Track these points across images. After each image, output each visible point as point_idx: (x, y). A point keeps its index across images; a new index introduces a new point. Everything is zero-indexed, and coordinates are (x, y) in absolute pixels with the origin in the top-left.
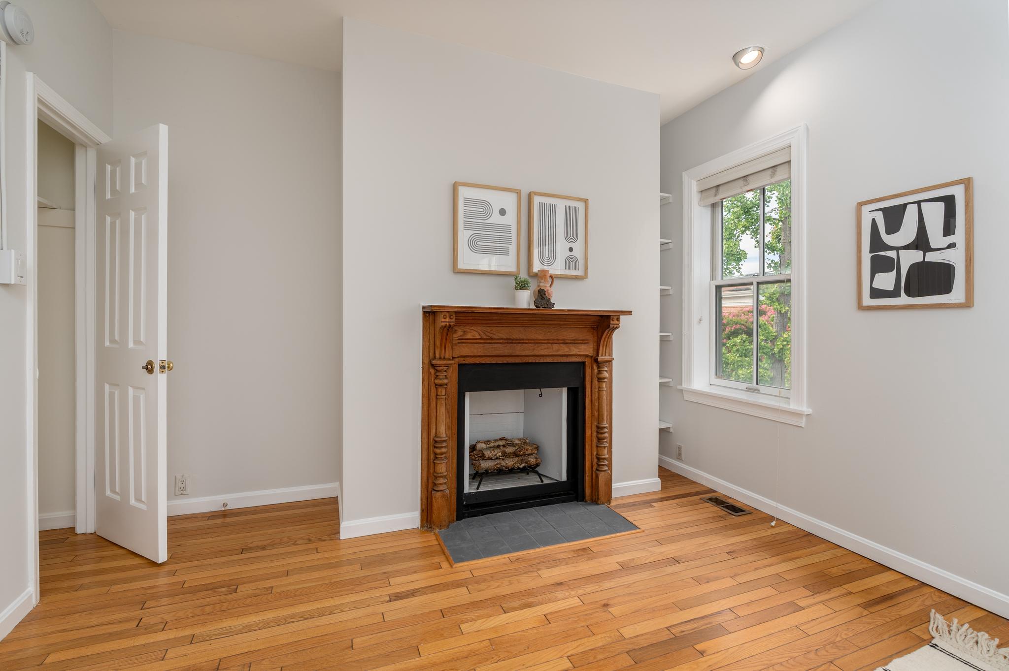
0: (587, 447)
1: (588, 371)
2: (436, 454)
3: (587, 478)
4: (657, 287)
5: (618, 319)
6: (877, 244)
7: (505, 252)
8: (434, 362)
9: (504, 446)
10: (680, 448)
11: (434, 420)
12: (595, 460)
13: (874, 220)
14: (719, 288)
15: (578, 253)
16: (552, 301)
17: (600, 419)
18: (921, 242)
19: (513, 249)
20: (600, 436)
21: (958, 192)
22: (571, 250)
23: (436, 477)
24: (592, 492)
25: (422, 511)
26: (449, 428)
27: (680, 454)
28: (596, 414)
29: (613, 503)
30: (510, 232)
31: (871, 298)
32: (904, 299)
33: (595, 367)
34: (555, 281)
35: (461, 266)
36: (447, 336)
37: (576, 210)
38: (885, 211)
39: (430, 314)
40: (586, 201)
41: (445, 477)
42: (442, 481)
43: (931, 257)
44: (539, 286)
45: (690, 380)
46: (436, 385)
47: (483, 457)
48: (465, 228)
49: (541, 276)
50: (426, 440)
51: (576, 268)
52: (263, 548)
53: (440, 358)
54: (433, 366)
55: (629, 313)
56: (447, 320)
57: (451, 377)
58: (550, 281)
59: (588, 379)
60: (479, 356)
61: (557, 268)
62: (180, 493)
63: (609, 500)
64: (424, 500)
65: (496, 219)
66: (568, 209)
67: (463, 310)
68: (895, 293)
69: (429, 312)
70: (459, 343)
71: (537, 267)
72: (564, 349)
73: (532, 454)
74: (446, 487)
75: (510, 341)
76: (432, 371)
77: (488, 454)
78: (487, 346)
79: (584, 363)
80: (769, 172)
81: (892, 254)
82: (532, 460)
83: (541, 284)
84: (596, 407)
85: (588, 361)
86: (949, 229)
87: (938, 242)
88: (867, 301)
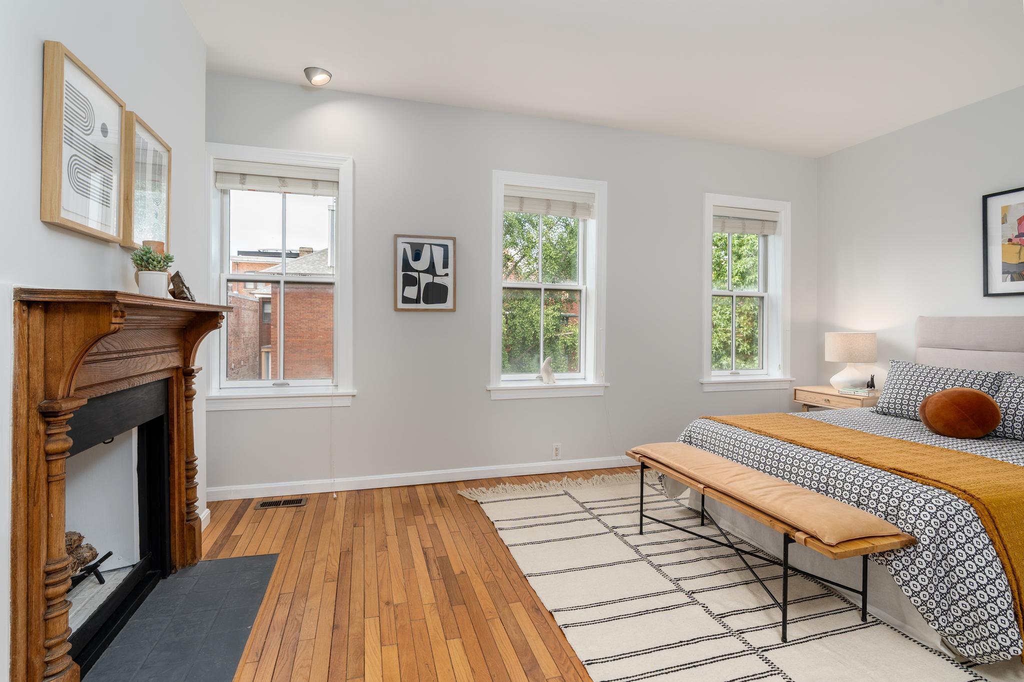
0: (176, 495)
1: (175, 389)
2: (49, 601)
3: (176, 538)
6: (406, 266)
11: (44, 531)
12: (185, 509)
13: (405, 249)
17: (188, 451)
18: (431, 270)
19: (114, 197)
20: (189, 474)
21: (450, 243)
22: (156, 215)
24: (182, 554)
28: (185, 445)
29: (203, 556)
31: (403, 303)
32: (422, 305)
33: (183, 382)
35: (63, 212)
37: (161, 159)
38: (412, 245)
39: (34, 306)
42: (64, 650)
43: (437, 280)
46: (48, 455)
48: (65, 140)
50: (23, 583)
53: (65, 397)
54: (45, 416)
56: (118, 320)
60: (95, 386)
66: (155, 155)
68: (417, 301)
69: (32, 303)
71: (136, 234)
73: (80, 547)
76: (41, 427)
78: (103, 365)
79: (169, 380)
81: (415, 274)
82: (88, 554)
84: (184, 437)
85: (175, 375)
86: (445, 265)
87: (439, 270)
88: (401, 305)
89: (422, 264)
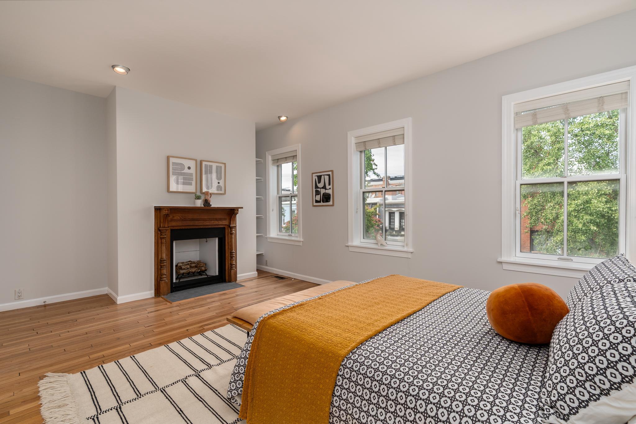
0: (227, 261)
1: (226, 231)
2: (161, 266)
3: (227, 273)
4: (255, 197)
5: (238, 210)
6: (316, 187)
7: (191, 184)
8: (160, 229)
9: (190, 264)
10: (266, 261)
11: (160, 252)
12: (230, 266)
13: (315, 179)
14: (280, 198)
15: (222, 184)
16: (211, 204)
17: (231, 249)
18: (324, 187)
19: (194, 183)
20: (232, 256)
21: (331, 173)
22: (219, 183)
23: (161, 275)
24: (229, 278)
25: (155, 290)
26: (167, 255)
27: (267, 263)
28: (230, 247)
29: (237, 282)
30: (192, 176)
32: (322, 204)
33: (229, 229)
34: (212, 195)
35: (171, 190)
36: (166, 218)
37: (221, 167)
38: (318, 176)
39: (158, 209)
40: (225, 164)
41: (165, 275)
42: (164, 276)
43: (327, 191)
44: (205, 198)
45: (269, 234)
46: (161, 238)
47: (181, 268)
48: (173, 174)
49: (206, 193)
50: (156, 261)
51: (221, 190)
52: (79, 311)
53: (163, 227)
54: (160, 230)
55: (242, 208)
56: (167, 212)
57: (168, 235)
58: (210, 195)
59: (226, 234)
60: (180, 226)
61: (213, 190)
62: (18, 298)
63: (236, 280)
64: (156, 285)
65: (186, 171)
66: (217, 167)
67: (174, 208)
68: (320, 202)
69: (157, 209)
70: (171, 221)
71: (204, 190)
72: (216, 222)
73: (203, 266)
74: (166, 279)
75: (193, 220)
76: (159, 232)
77: (183, 267)
78: (183, 222)
79: (224, 228)
80: (292, 157)
81: (319, 189)
82: (203, 268)
83: (206, 197)
84: (230, 245)
85: (226, 227)
86: (329, 184)
87: (328, 187)
88: (315, 204)
89: (321, 185)
